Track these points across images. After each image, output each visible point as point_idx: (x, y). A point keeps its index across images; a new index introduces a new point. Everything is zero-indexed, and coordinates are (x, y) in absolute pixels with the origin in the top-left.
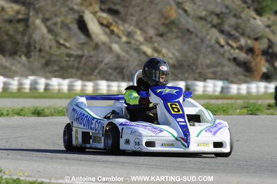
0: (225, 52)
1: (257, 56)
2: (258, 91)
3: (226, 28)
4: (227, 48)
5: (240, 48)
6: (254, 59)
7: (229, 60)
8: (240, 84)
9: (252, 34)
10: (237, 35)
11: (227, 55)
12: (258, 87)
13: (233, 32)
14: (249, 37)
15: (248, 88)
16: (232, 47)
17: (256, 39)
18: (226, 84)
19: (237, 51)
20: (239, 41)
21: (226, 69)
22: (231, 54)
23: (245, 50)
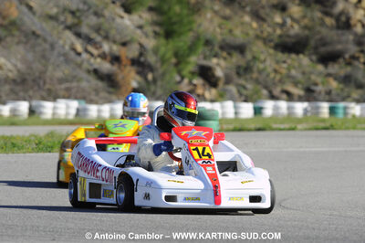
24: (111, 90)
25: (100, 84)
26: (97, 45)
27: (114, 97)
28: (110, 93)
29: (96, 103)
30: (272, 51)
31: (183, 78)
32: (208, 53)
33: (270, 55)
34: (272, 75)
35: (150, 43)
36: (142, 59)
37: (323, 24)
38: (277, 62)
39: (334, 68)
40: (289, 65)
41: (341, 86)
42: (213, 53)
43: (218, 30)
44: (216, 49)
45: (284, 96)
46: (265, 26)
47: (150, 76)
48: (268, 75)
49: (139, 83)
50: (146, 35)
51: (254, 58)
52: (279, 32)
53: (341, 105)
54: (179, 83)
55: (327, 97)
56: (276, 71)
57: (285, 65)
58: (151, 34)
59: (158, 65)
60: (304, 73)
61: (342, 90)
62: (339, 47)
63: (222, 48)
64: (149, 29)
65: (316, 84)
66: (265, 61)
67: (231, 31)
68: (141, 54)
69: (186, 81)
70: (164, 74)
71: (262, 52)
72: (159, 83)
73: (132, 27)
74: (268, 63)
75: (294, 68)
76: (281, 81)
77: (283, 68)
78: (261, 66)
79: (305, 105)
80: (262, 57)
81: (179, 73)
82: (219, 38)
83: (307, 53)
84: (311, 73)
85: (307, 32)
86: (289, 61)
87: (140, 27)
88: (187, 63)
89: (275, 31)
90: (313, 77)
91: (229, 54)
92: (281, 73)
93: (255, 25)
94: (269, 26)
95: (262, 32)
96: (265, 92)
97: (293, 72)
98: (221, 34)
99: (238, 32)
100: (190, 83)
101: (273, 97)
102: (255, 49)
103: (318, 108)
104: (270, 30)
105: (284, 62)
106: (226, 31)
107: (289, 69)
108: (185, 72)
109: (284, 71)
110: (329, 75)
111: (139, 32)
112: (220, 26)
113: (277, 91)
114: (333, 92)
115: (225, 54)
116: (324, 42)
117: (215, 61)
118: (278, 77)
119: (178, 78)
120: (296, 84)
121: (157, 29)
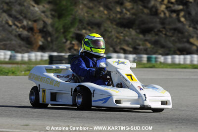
0: (13, 30)
1: (36, 33)
2: (36, 59)
3: (14, 13)
4: (14, 27)
5: (24, 27)
6: (34, 35)
7: (16, 36)
8: (24, 53)
9: (32, 17)
10: (21, 18)
11: (14, 32)
12: (36, 56)
13: (18, 16)
14: (30, 20)
15: (29, 56)
16: (17, 26)
17: (35, 21)
18: (14, 53)
19: (21, 30)
20: (23, 22)
21: (13, 42)
22: (17, 32)
23: (26, 29)
24: (28, 46)
25: (22, 43)
26: (20, 21)
27: (29, 50)
28: (27, 47)
29: (20, 53)
30: (115, 27)
31: (67, 40)
32: (80, 27)
33: (114, 28)
34: (115, 40)
35: (49, 21)
36: (45, 30)
37: (143, 12)
38: (118, 33)
39: (149, 37)
40: (124, 34)
41: (153, 46)
42: (83, 27)
43: (86, 14)
44: (85, 25)
45: (122, 51)
46: (112, 13)
47: (49, 39)
48: (113, 40)
49: (43, 42)
50: (47, 17)
51: (106, 30)
52: (119, 16)
53: (154, 56)
54: (65, 43)
55: (145, 52)
56: (117, 38)
57: (122, 35)
58: (50, 16)
59: (54, 33)
60: (132, 39)
61: (153, 48)
62: (152, 25)
63: (88, 24)
64: (48, 13)
65: (139, 45)
66: (111, 32)
67: (93, 15)
68: (44, 27)
69: (69, 42)
70: (57, 38)
71: (110, 27)
72: (54, 43)
73: (39, 12)
74: (113, 33)
75: (127, 36)
76: (120, 43)
77: (121, 36)
78: (110, 35)
79: (134, 56)
80: (110, 30)
81: (65, 37)
82: (87, 18)
83: (134, 28)
84: (136, 39)
85: (134, 17)
86: (124, 32)
87: (44, 12)
88: (70, 32)
89: (116, 16)
90: (137, 41)
91: (92, 28)
92: (119, 39)
93: (106, 12)
94: (114, 13)
95: (110, 16)
96: (111, 49)
97: (127, 38)
98: (88, 17)
99: (96, 16)
100: (71, 43)
101: (116, 52)
102: (106, 25)
103: (141, 57)
104: (114, 15)
105: (122, 33)
106: (90, 15)
107: (124, 36)
108: (68, 37)
109: (122, 38)
110: (146, 40)
111: (43, 14)
112: (87, 12)
113: (118, 49)
114: (149, 50)
115: (89, 28)
116: (143, 22)
117: (84, 31)
118: (118, 41)
119: (64, 40)
120: (128, 45)
121: (53, 13)
